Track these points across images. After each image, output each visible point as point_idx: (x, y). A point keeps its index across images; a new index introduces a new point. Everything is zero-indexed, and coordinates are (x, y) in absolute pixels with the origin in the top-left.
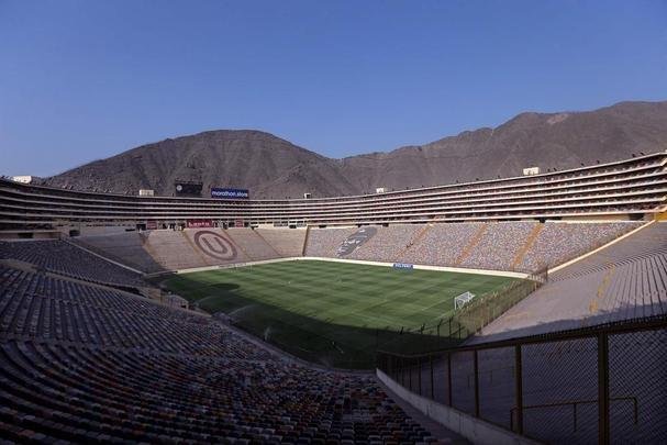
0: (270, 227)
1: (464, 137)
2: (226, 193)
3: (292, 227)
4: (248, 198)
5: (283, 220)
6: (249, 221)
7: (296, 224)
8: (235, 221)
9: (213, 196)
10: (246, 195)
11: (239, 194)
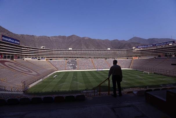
0: (30, 59)
1: (60, 37)
2: (10, 40)
5: (35, 57)
6: (20, 56)
7: (41, 58)
8: (14, 56)
9: (3, 40)
10: (19, 43)
11: (16, 42)
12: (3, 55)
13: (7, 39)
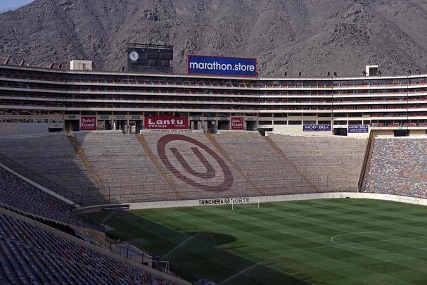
0: (296, 131)
2: (215, 65)
3: (338, 132)
4: (255, 74)
5: (320, 122)
6: (255, 118)
7: (346, 126)
8: (229, 119)
9: (191, 71)
10: (252, 68)
11: (238, 67)
12: (190, 118)
13: (204, 66)
